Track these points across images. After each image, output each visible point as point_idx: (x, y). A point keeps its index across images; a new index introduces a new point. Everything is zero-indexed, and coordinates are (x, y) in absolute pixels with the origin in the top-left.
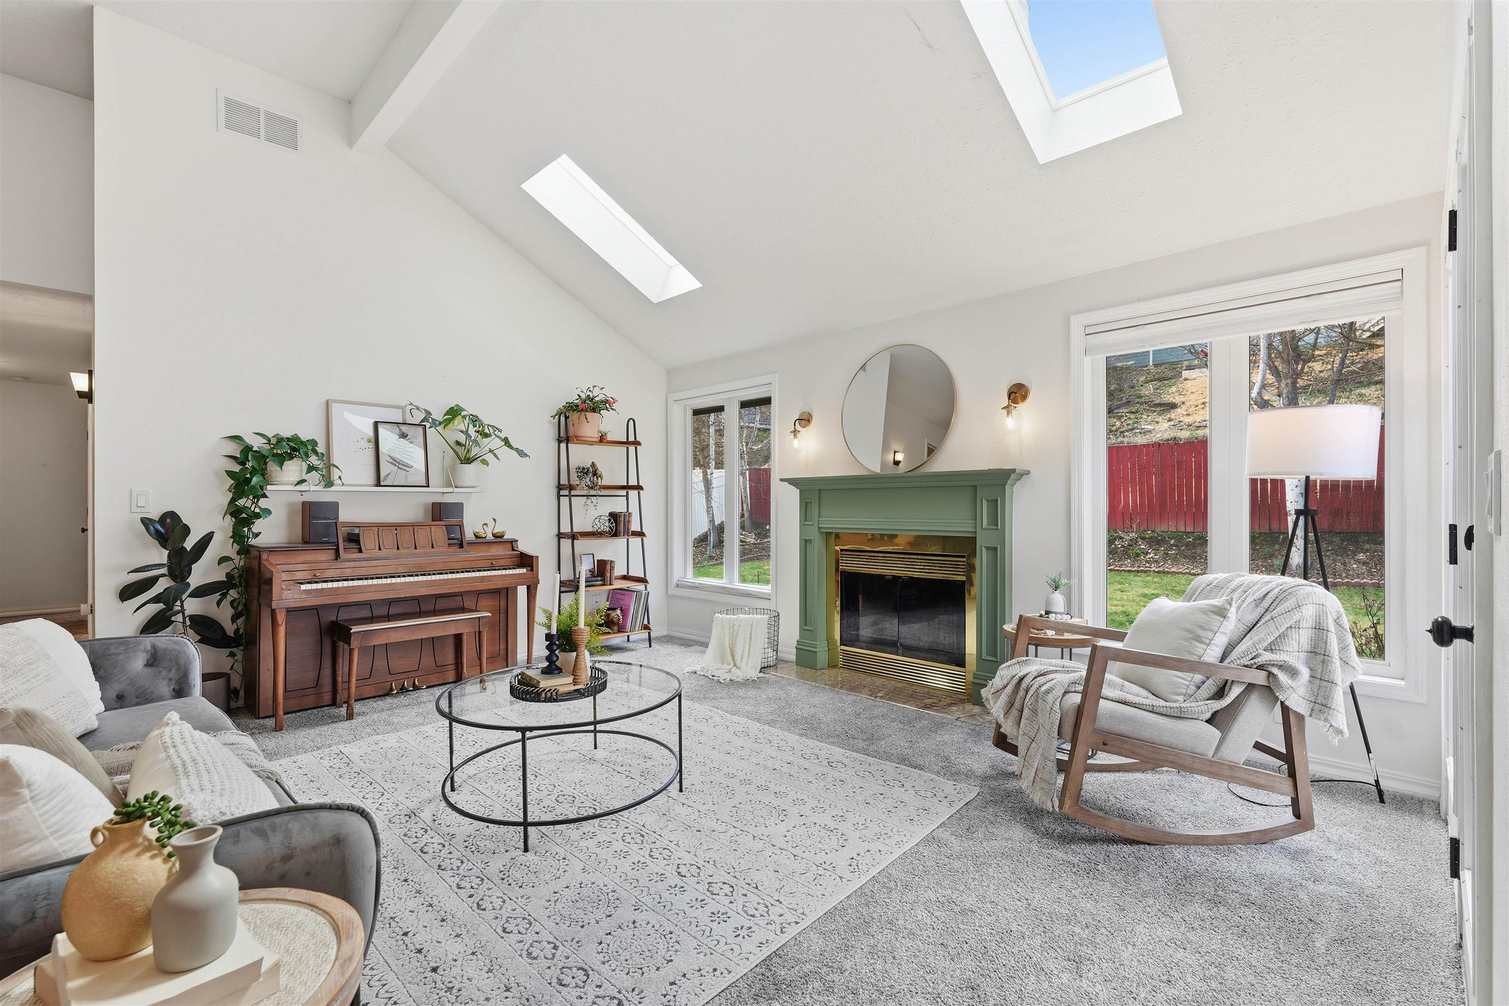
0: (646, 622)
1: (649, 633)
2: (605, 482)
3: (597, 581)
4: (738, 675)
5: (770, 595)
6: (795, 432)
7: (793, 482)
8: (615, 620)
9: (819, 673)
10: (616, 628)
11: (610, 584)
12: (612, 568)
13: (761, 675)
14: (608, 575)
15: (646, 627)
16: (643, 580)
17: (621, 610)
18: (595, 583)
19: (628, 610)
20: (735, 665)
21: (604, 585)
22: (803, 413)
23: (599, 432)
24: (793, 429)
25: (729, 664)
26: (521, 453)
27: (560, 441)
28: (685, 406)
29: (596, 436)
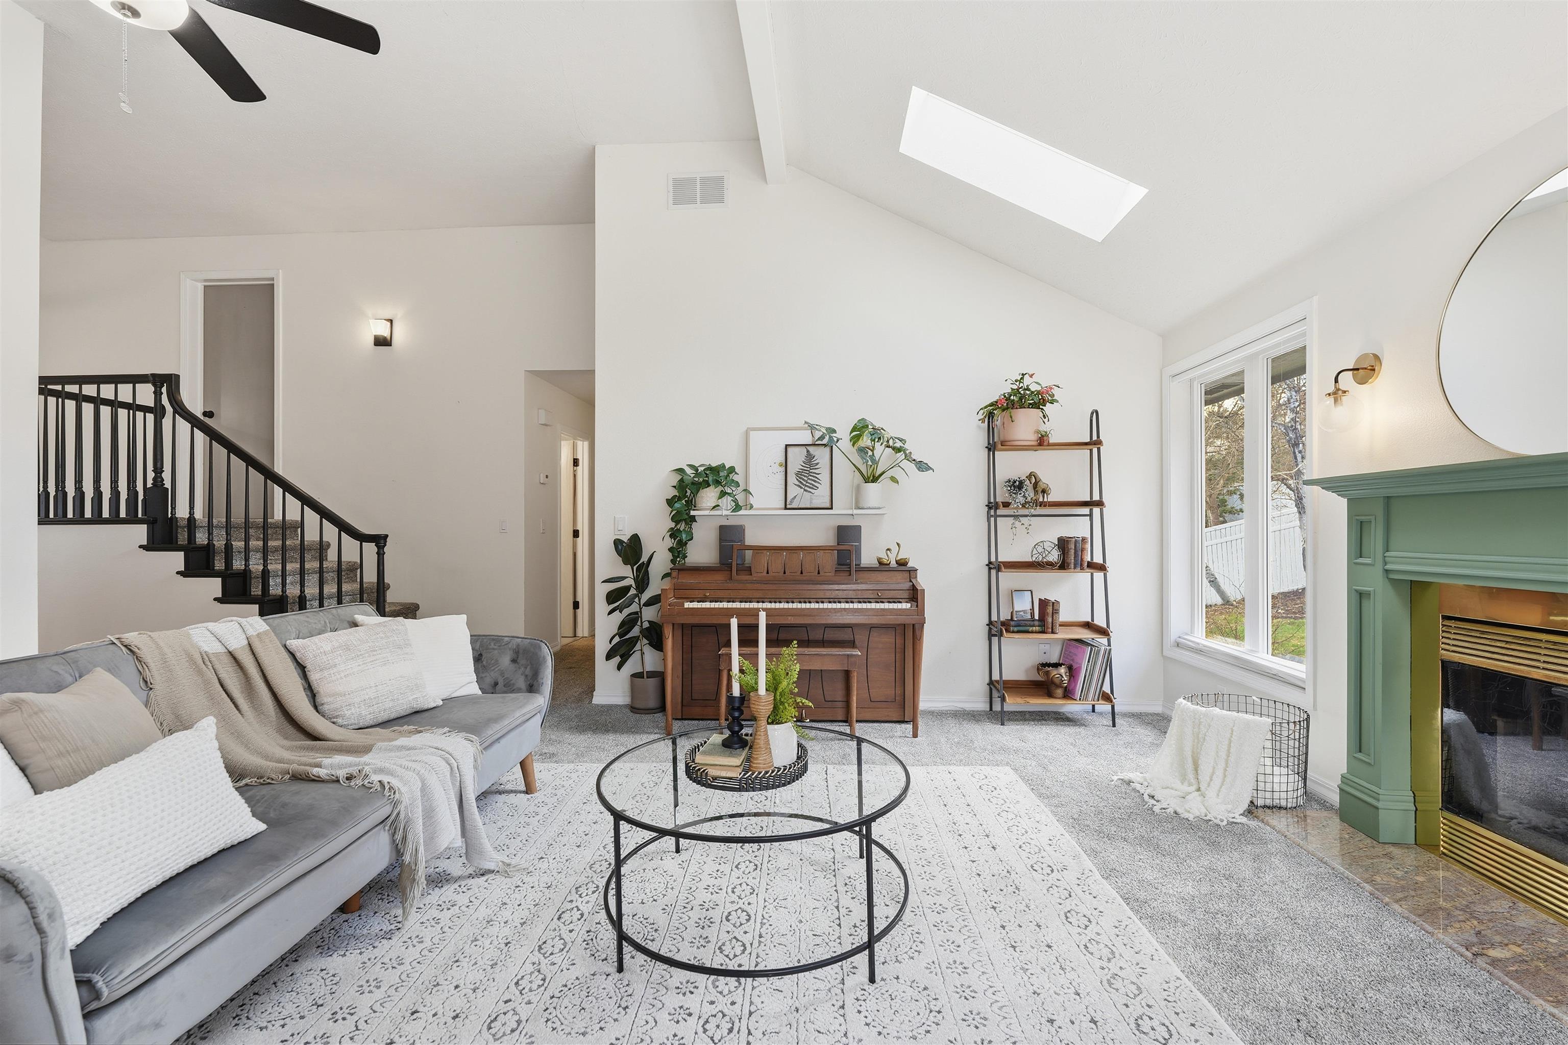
0: (1107, 688)
1: (1113, 707)
2: (1052, 497)
3: (1034, 626)
4: (1193, 808)
5: (1303, 681)
6: (1337, 394)
7: (1332, 485)
8: (1057, 681)
9: (1379, 850)
10: (1059, 692)
11: (1053, 632)
12: (1055, 612)
13: (1244, 820)
14: (1050, 620)
15: (1107, 698)
16: (1104, 632)
17: (1070, 668)
18: (1031, 629)
19: (1080, 668)
20: (1199, 790)
21: (1043, 632)
22: (1364, 357)
23: (1038, 432)
24: (1331, 389)
25: (1190, 785)
26: (922, 466)
27: (989, 450)
28: (1191, 381)
29: (1031, 438)
